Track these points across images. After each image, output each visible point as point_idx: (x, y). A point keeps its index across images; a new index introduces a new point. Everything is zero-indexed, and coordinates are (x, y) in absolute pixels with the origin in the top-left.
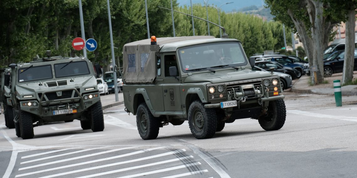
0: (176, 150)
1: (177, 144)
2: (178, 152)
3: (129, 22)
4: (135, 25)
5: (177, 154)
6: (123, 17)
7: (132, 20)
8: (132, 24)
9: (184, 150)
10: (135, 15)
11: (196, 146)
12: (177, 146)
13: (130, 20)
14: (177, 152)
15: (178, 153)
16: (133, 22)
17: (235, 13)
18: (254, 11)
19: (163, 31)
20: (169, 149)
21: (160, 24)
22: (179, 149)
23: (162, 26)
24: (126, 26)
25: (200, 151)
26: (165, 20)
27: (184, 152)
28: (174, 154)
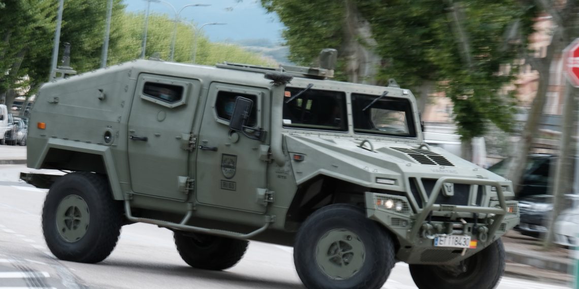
0: (31, 270)
1: (36, 260)
2: (34, 276)
3: (28, 20)
4: (38, 28)
5: (31, 279)
6: (20, 8)
7: (35, 17)
8: (32, 25)
9: (46, 275)
10: (42, 10)
11: (72, 273)
12: (37, 264)
13: (30, 17)
14: (32, 275)
15: (33, 279)
16: (34, 21)
17: (230, 45)
18: (265, 49)
19: (89, 48)
20: (19, 267)
21: (84, 35)
22: (37, 271)
23: (87, 39)
24: (21, 25)
25: (76, 283)
26: (96, 31)
27: (44, 279)
28: (24, 279)
